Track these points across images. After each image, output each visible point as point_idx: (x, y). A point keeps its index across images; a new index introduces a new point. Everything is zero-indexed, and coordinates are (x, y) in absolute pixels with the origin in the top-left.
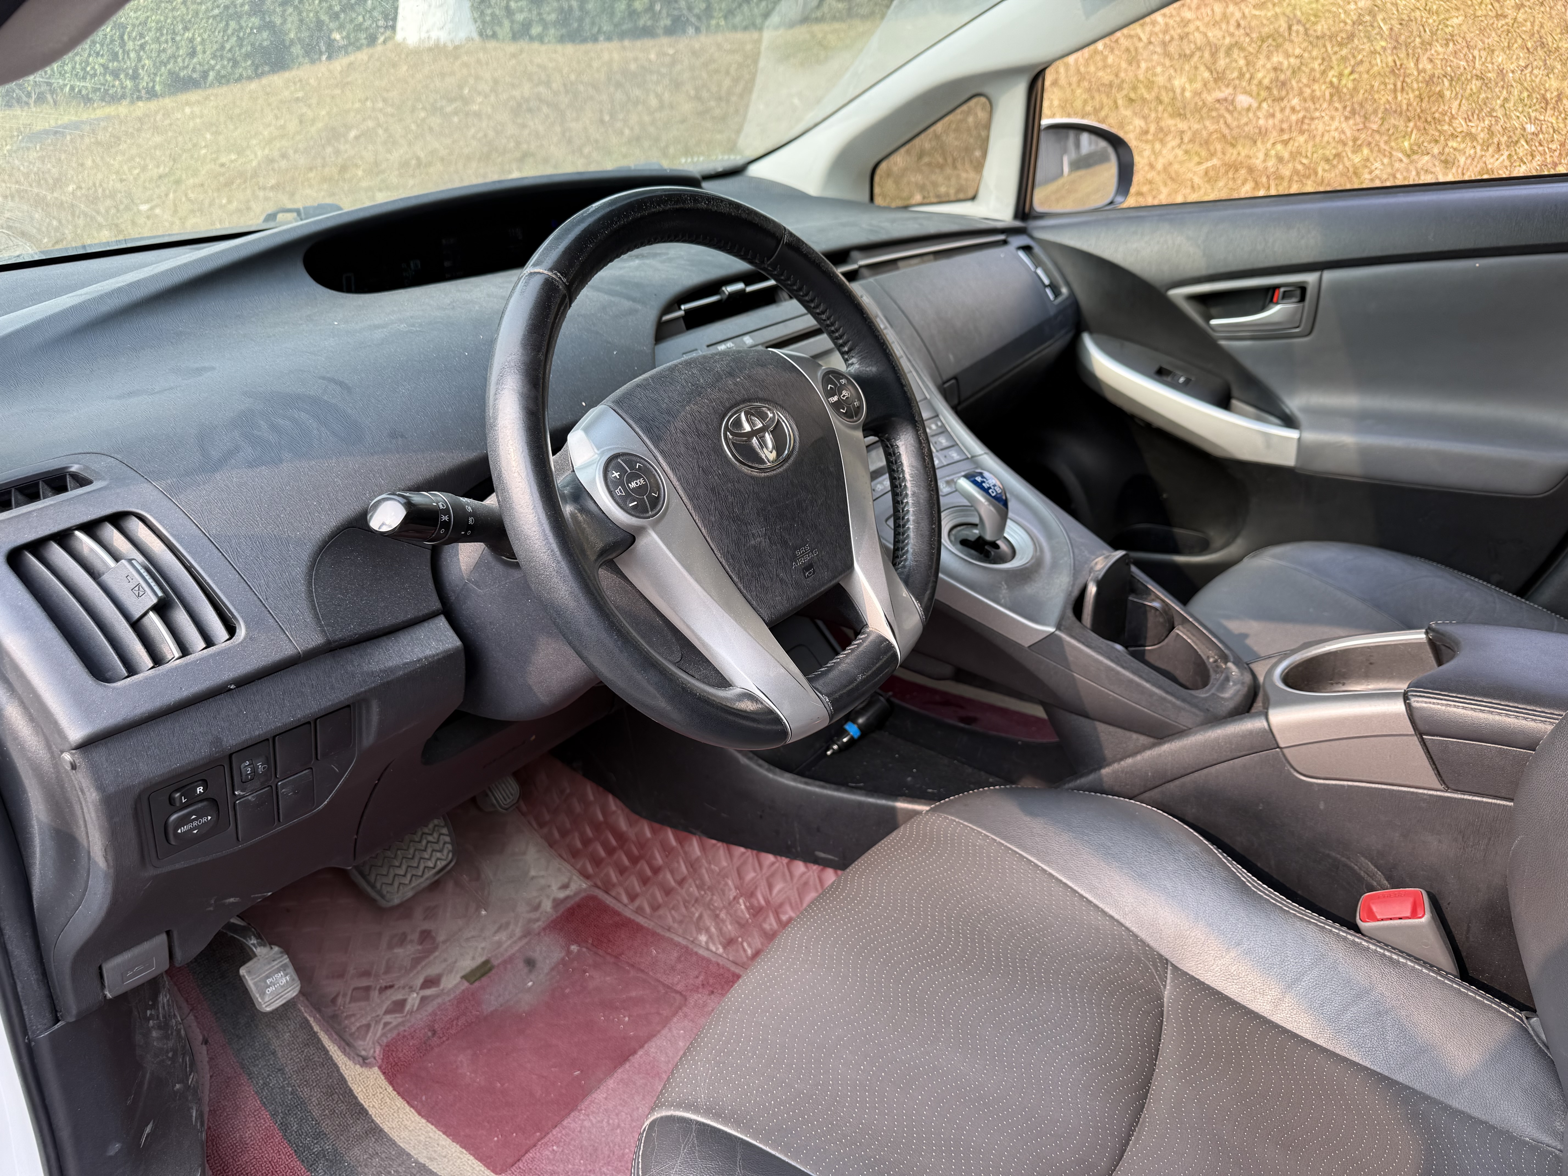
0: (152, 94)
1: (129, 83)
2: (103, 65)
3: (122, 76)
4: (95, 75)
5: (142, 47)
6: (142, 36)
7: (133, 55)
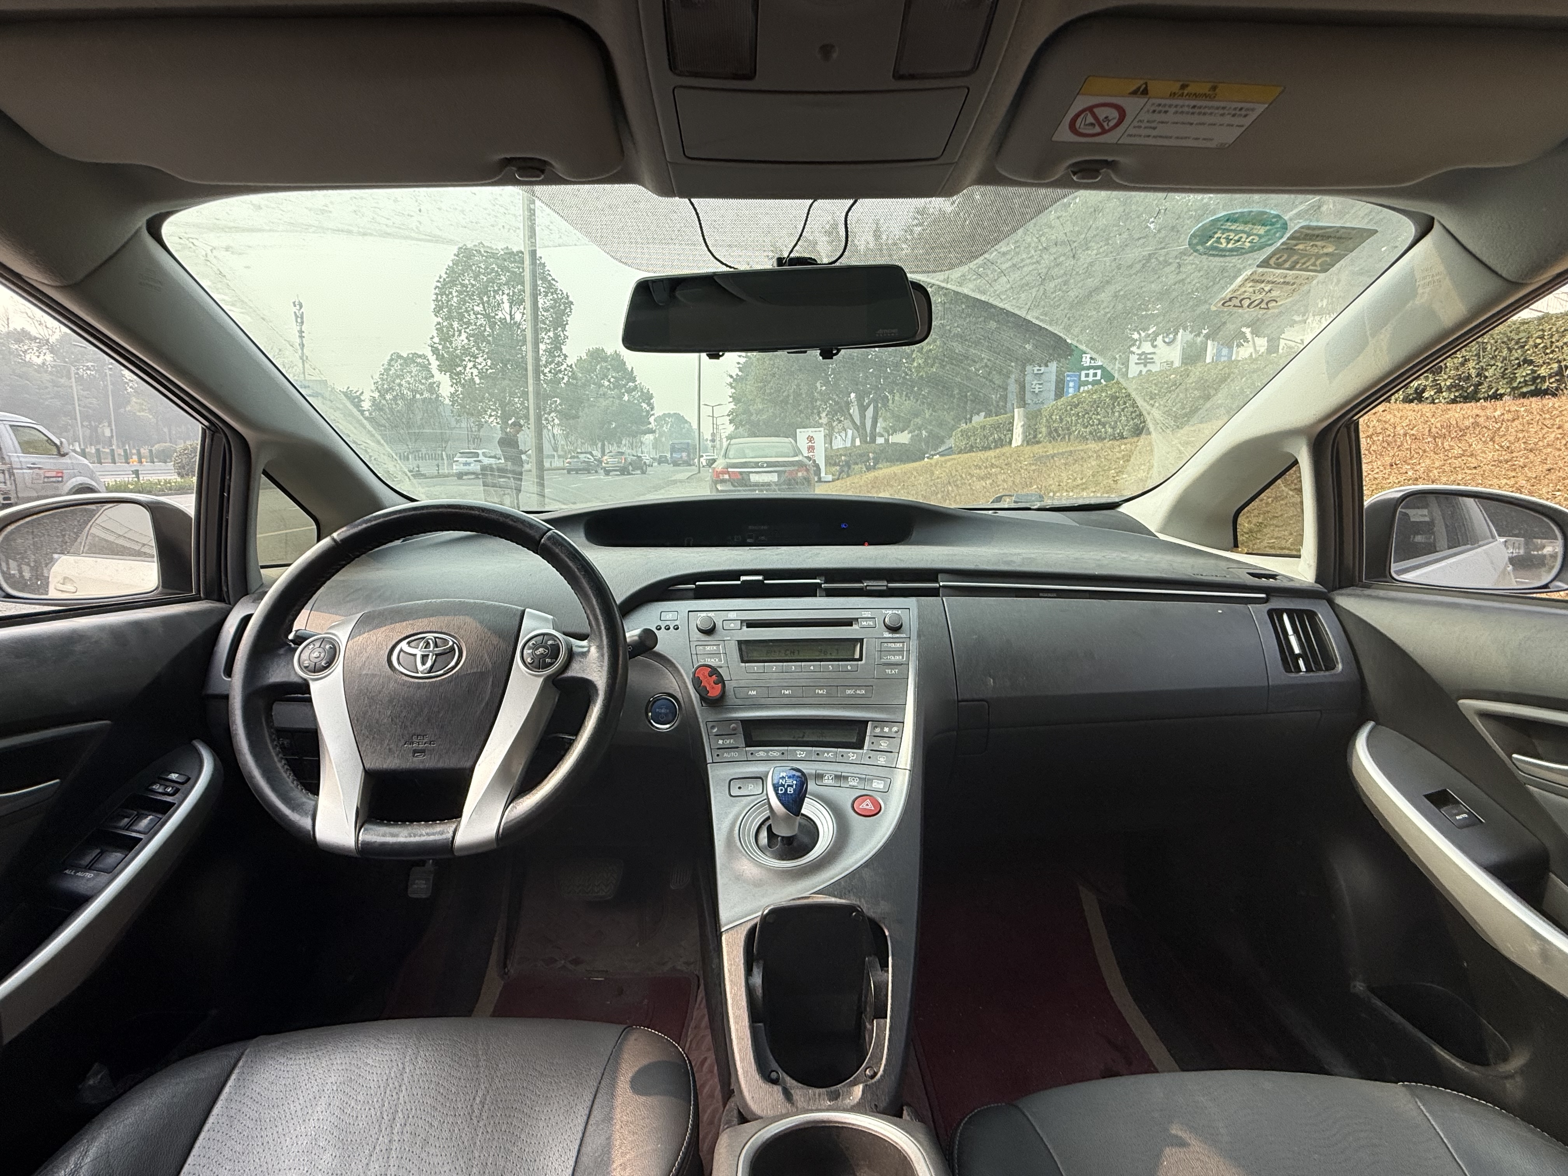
0: (1122, 437)
1: (1110, 430)
2: (1098, 420)
3: (1107, 426)
4: (1092, 426)
5: (1123, 410)
6: (1125, 403)
7: (1117, 414)
